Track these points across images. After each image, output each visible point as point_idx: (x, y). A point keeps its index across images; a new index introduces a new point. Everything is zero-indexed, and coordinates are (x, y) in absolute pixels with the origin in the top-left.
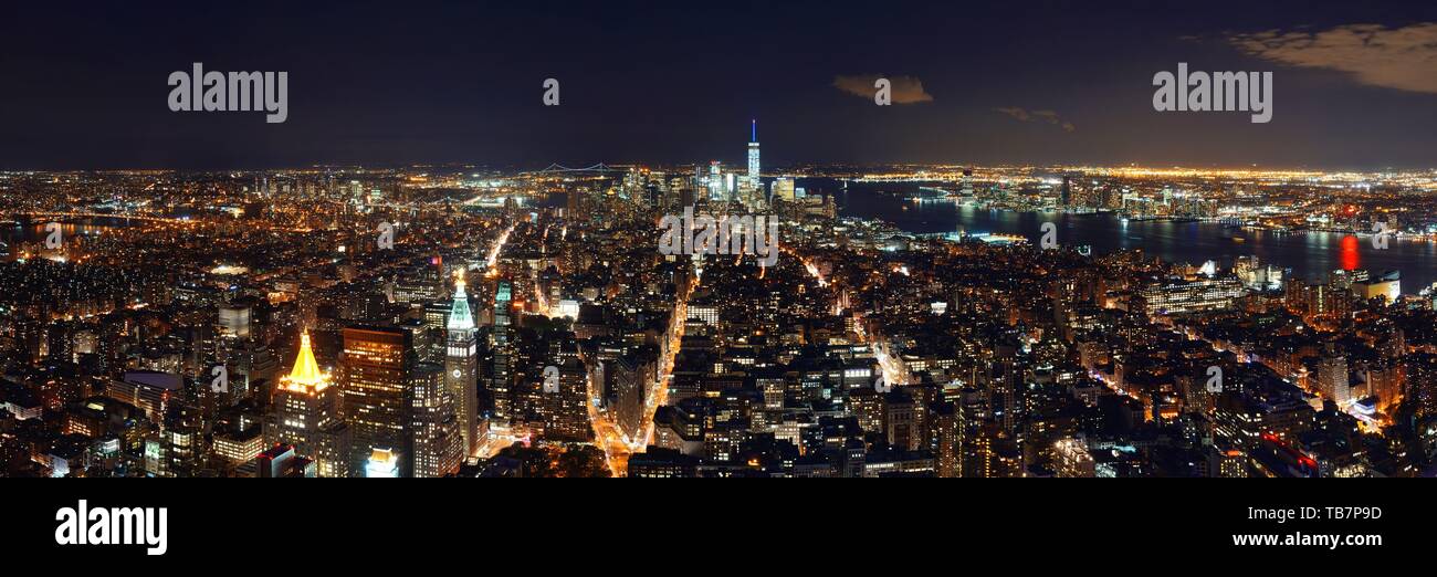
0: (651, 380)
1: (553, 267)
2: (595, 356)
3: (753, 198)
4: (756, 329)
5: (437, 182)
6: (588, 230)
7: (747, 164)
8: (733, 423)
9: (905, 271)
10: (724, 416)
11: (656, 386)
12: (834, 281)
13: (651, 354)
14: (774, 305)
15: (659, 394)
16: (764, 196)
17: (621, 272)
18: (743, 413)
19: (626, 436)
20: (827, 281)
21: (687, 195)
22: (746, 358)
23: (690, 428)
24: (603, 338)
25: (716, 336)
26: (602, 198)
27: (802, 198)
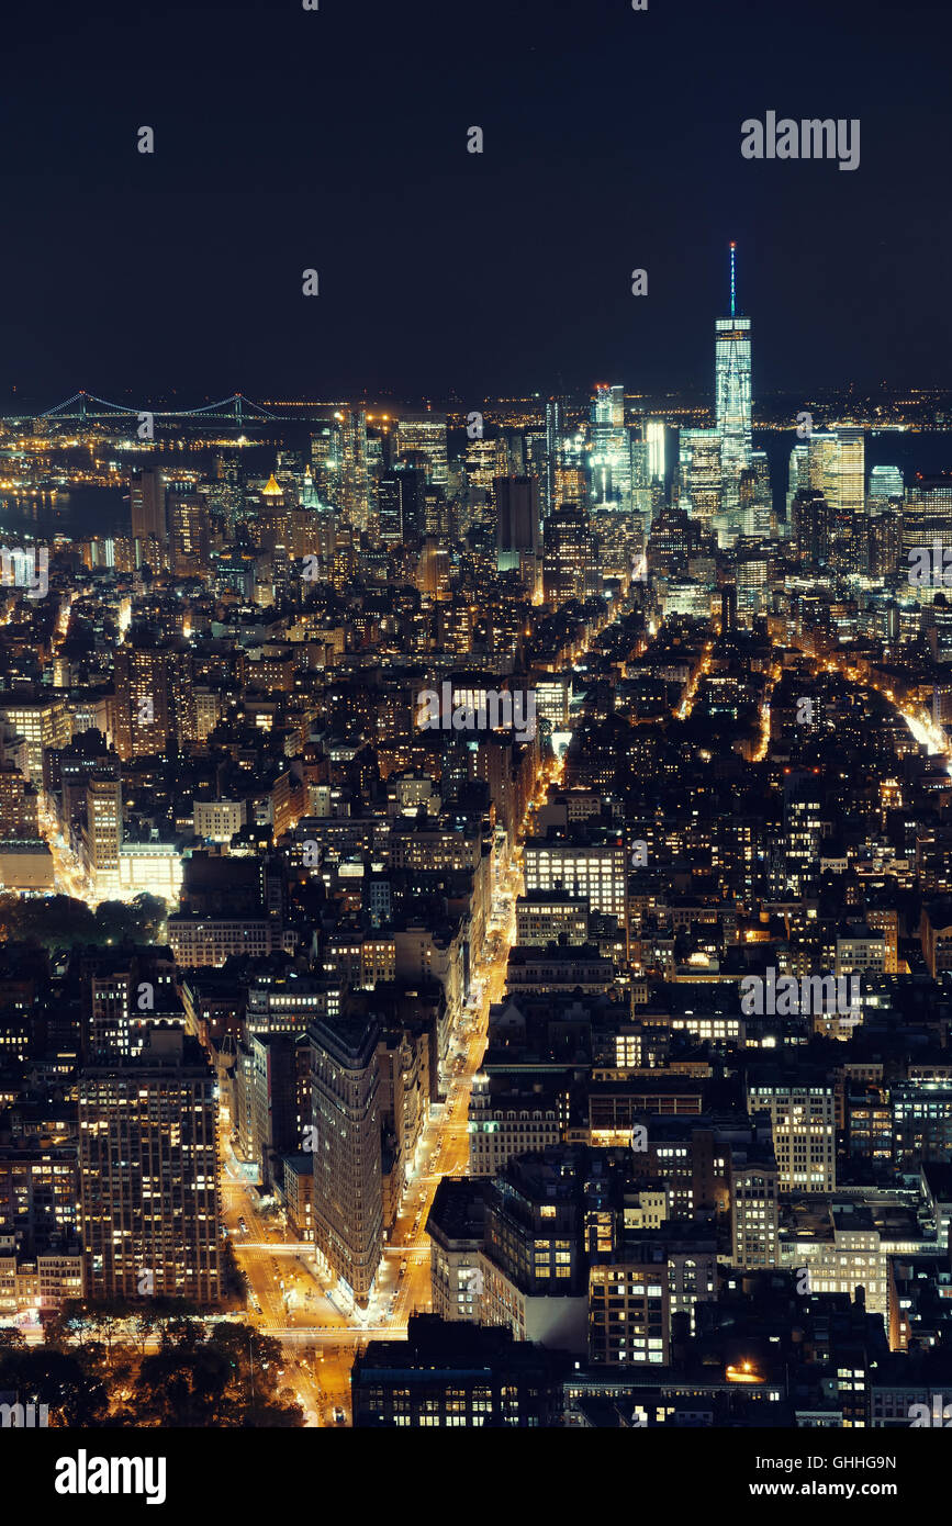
0: (416, 1094)
1: (94, 734)
2: (241, 1017)
3: (732, 501)
4: (745, 924)
6: (203, 611)
7: (713, 390)
8: (678, 1234)
10: (649, 1212)
11: (433, 1115)
14: (801, 846)
16: (766, 493)
17: (310, 747)
18: (705, 1204)
19: (342, 1284)
21: (515, 494)
22: (712, 1017)
23: (543, 1250)
24: (262, 965)
25: (619, 947)
26: (243, 507)
27: (893, 499)
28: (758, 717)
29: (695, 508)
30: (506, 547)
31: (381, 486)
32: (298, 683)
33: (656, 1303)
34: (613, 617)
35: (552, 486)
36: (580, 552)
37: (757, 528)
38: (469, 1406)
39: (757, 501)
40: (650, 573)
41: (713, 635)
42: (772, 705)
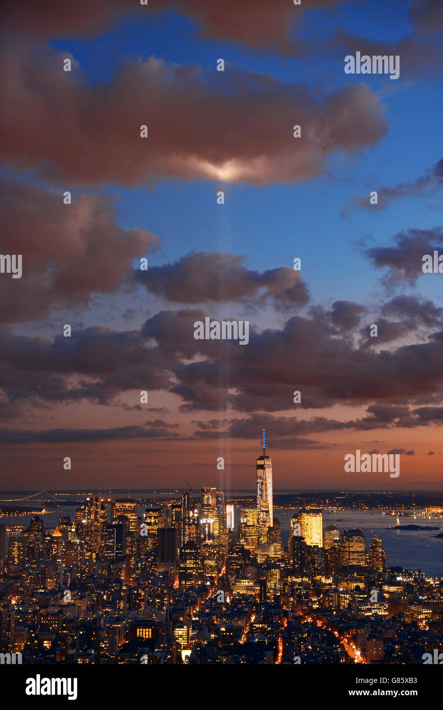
3: (264, 540)
7: (256, 491)
16: (279, 539)
21: (168, 536)
26: (43, 543)
27: (335, 541)
28: (277, 644)
29: (248, 545)
30: (162, 560)
31: (107, 532)
32: (64, 625)
34: (211, 594)
35: (184, 532)
36: (194, 563)
37: (276, 554)
39: (274, 541)
40: (227, 573)
41: (255, 604)
42: (283, 638)
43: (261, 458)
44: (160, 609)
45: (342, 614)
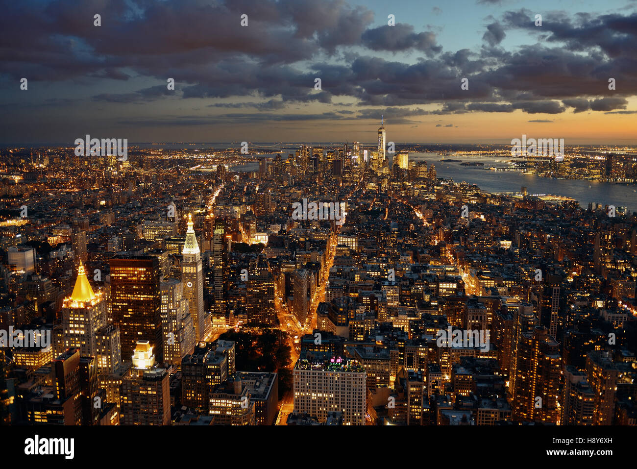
0: (314, 285)
1: (251, 211)
2: (279, 269)
3: (381, 166)
4: (382, 253)
5: (170, 155)
8: (367, 315)
9: (482, 217)
10: (361, 310)
11: (318, 290)
12: (434, 222)
13: (315, 267)
14: (393, 237)
15: (319, 295)
16: (388, 165)
18: (372, 308)
19: (299, 322)
20: (429, 222)
21: (337, 164)
22: (375, 272)
23: (340, 317)
24: (284, 258)
25: (356, 256)
26: (282, 166)
27: (414, 167)
28: (385, 211)
29: (373, 168)
30: (335, 174)
31: (310, 161)
33: (362, 328)
34: (357, 189)
35: (344, 162)
36: (350, 176)
37: (386, 172)
38: (325, 347)
39: (385, 166)
40: (364, 180)
41: (376, 194)
42: (388, 208)
43: (381, 129)
44: (334, 195)
45: (415, 199)
